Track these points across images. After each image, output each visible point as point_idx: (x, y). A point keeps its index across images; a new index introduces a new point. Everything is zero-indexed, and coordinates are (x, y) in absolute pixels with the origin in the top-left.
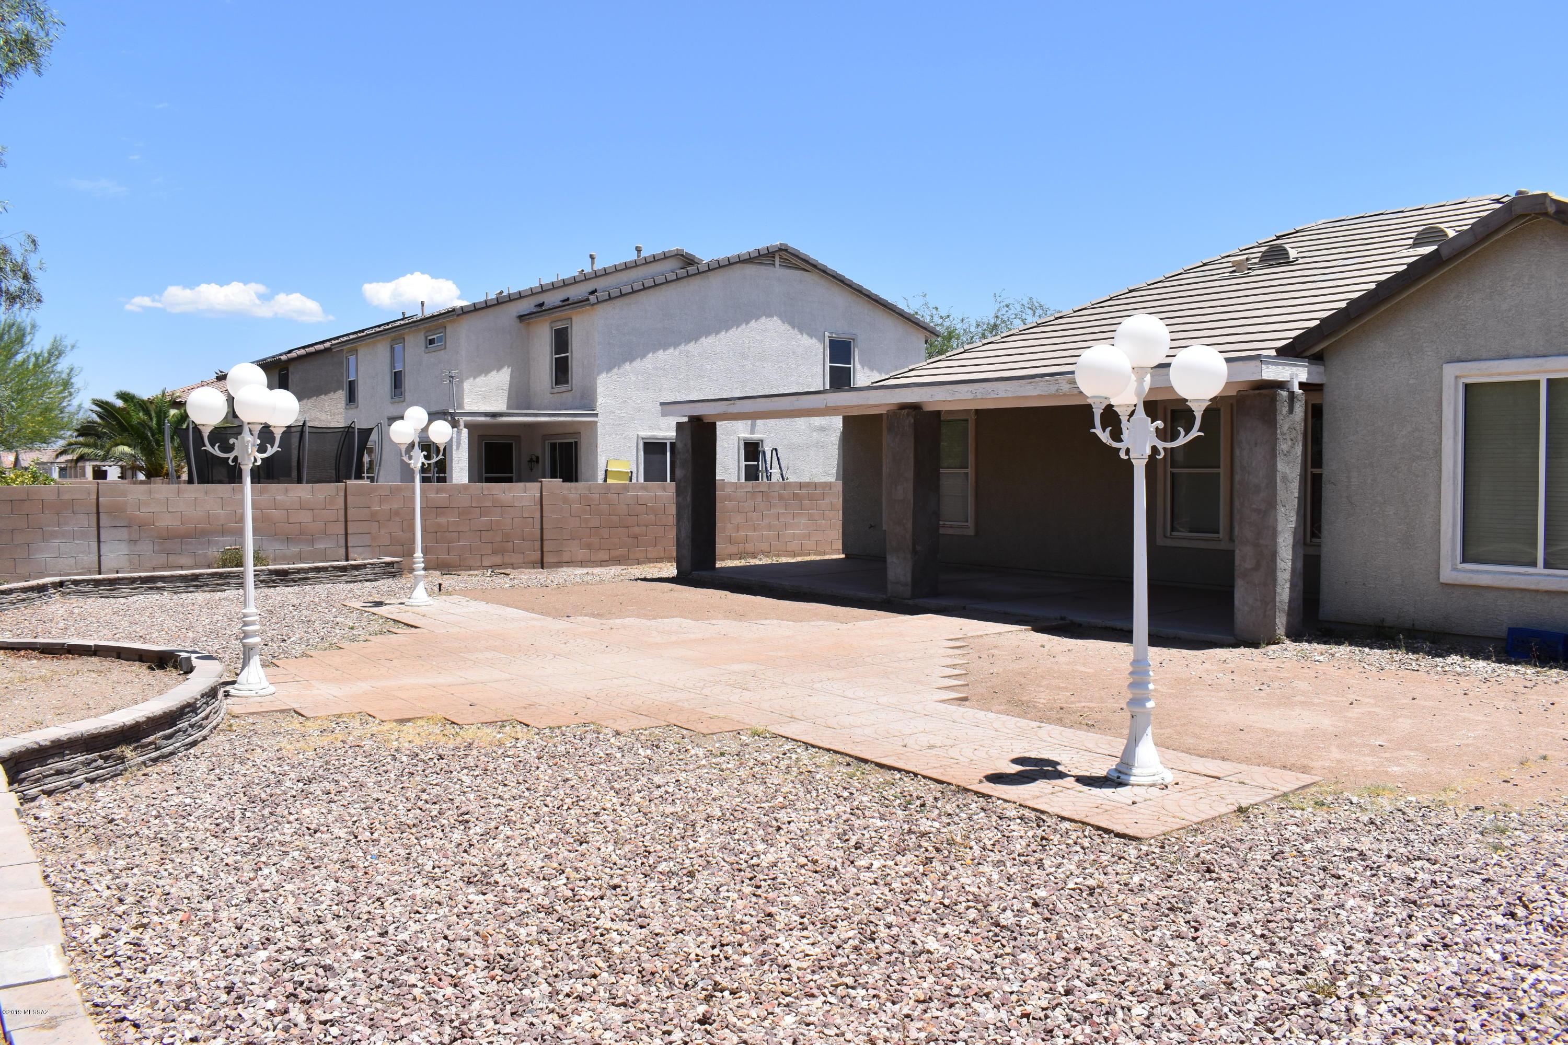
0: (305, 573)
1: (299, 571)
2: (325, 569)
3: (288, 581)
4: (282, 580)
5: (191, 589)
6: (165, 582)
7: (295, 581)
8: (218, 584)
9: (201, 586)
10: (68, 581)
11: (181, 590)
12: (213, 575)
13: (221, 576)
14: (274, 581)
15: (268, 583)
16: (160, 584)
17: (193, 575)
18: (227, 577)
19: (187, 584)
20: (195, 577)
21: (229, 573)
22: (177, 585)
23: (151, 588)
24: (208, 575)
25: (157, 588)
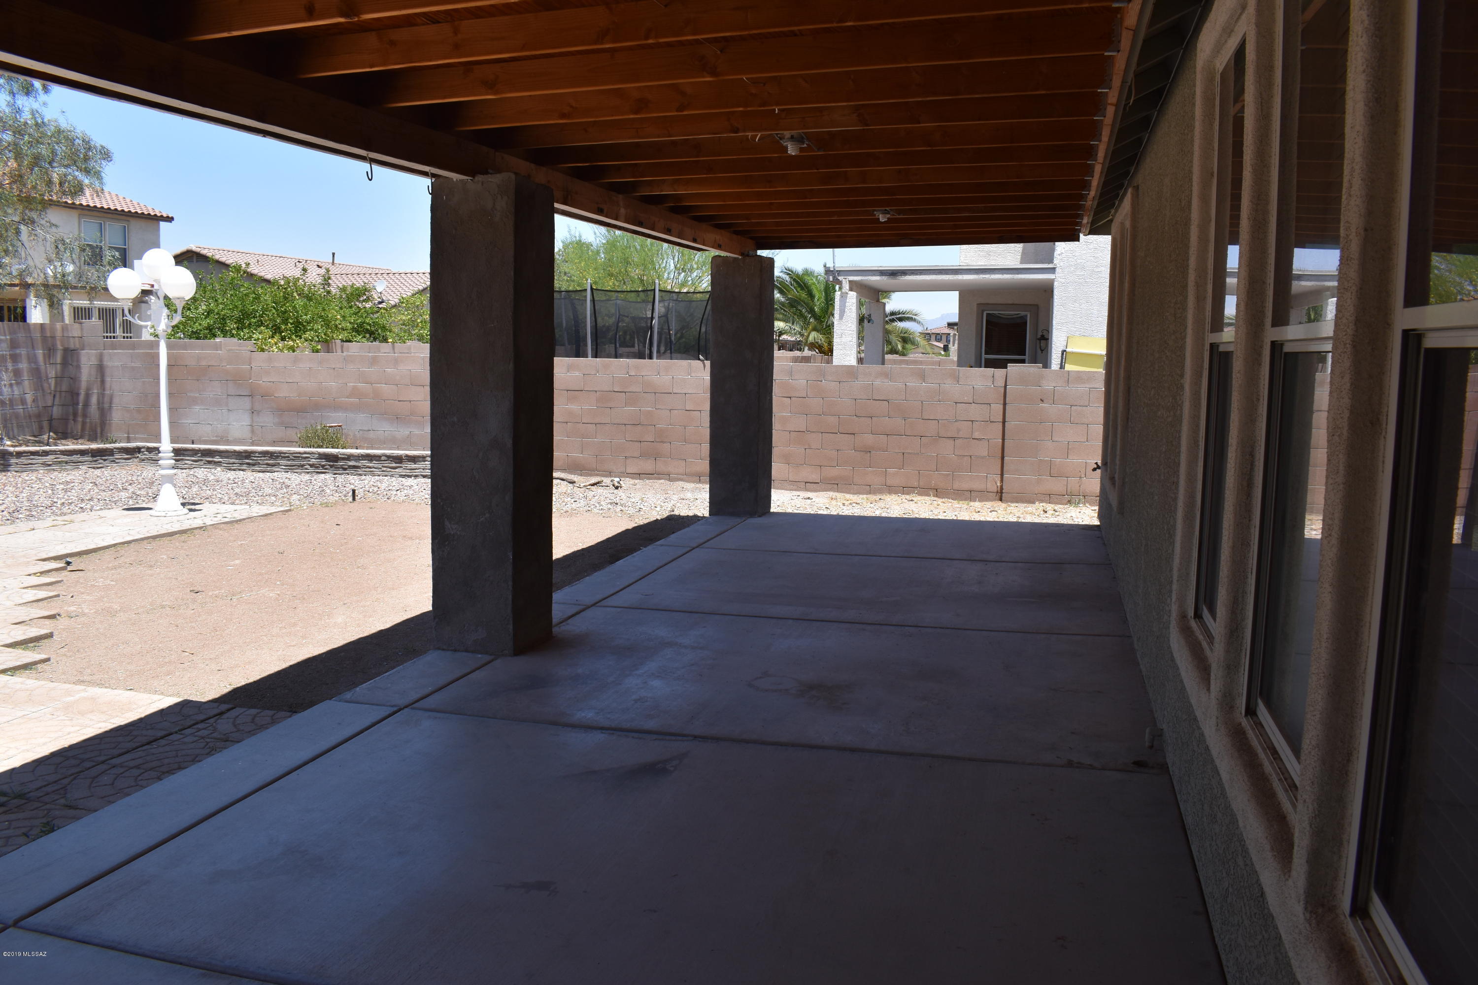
0: (355, 460)
1: (349, 457)
2: (377, 458)
3: (337, 468)
4: (331, 466)
5: (244, 467)
6: (222, 457)
7: (345, 469)
8: (267, 464)
9: (254, 465)
10: (144, 447)
11: (235, 466)
12: (265, 454)
13: (271, 455)
14: (323, 466)
15: (317, 468)
16: (217, 459)
17: (246, 452)
18: (277, 457)
19: (240, 461)
20: (248, 455)
21: (281, 453)
22: (232, 461)
23: (209, 462)
24: (260, 453)
25: (215, 463)
